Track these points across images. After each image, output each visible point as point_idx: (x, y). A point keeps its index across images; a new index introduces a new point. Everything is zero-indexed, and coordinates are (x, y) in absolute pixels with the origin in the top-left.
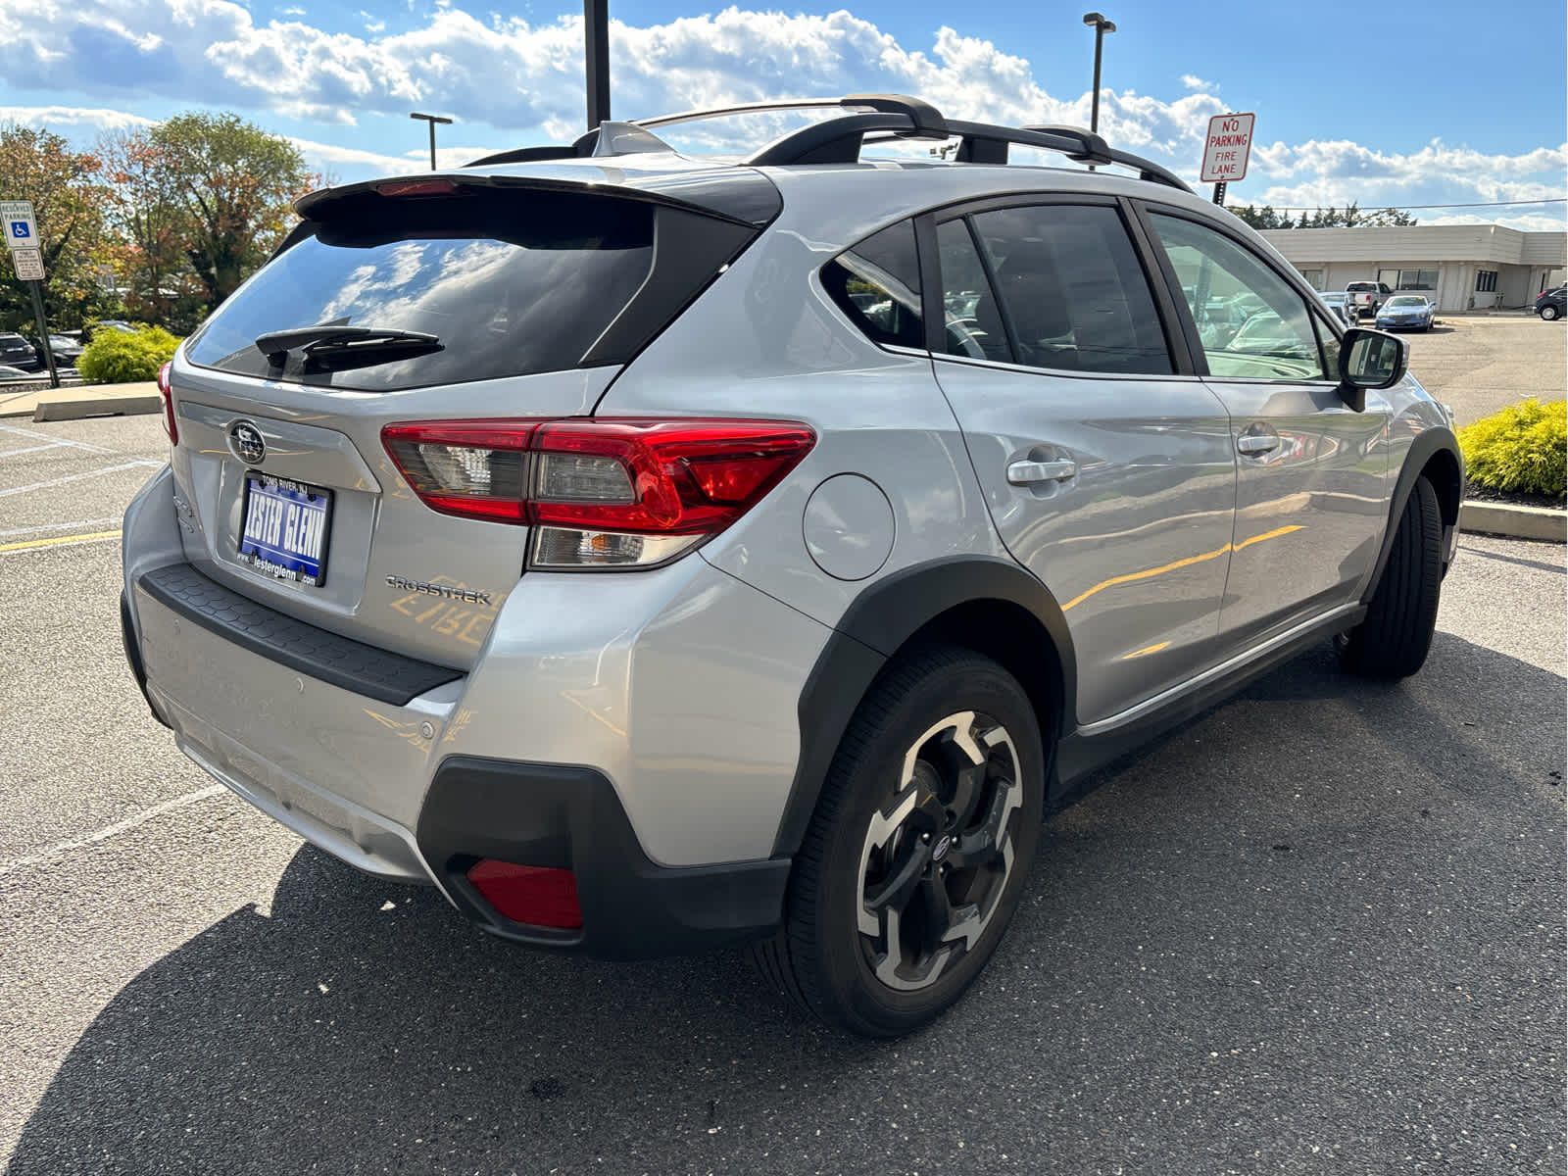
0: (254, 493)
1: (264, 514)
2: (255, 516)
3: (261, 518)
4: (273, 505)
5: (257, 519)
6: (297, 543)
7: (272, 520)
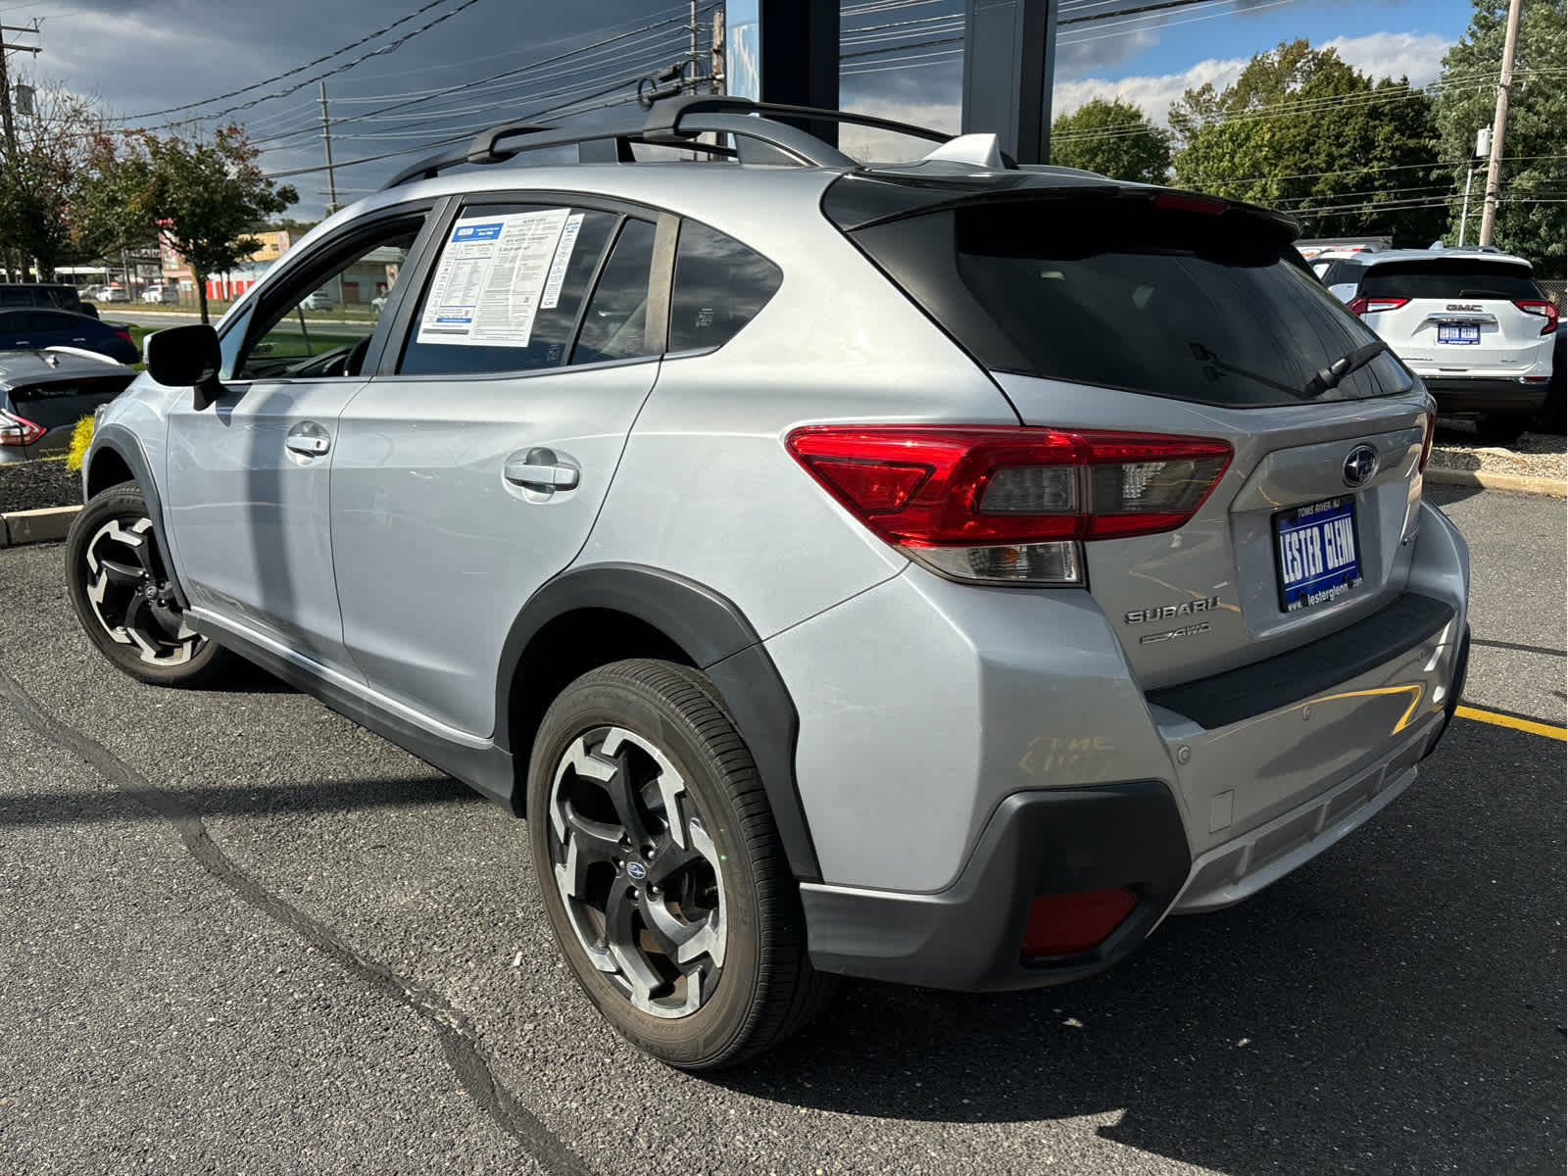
0: (1284, 535)
1: (1300, 551)
2: (1289, 558)
3: (1297, 555)
4: (1309, 535)
5: (1294, 559)
6: (1337, 558)
7: (1310, 551)
